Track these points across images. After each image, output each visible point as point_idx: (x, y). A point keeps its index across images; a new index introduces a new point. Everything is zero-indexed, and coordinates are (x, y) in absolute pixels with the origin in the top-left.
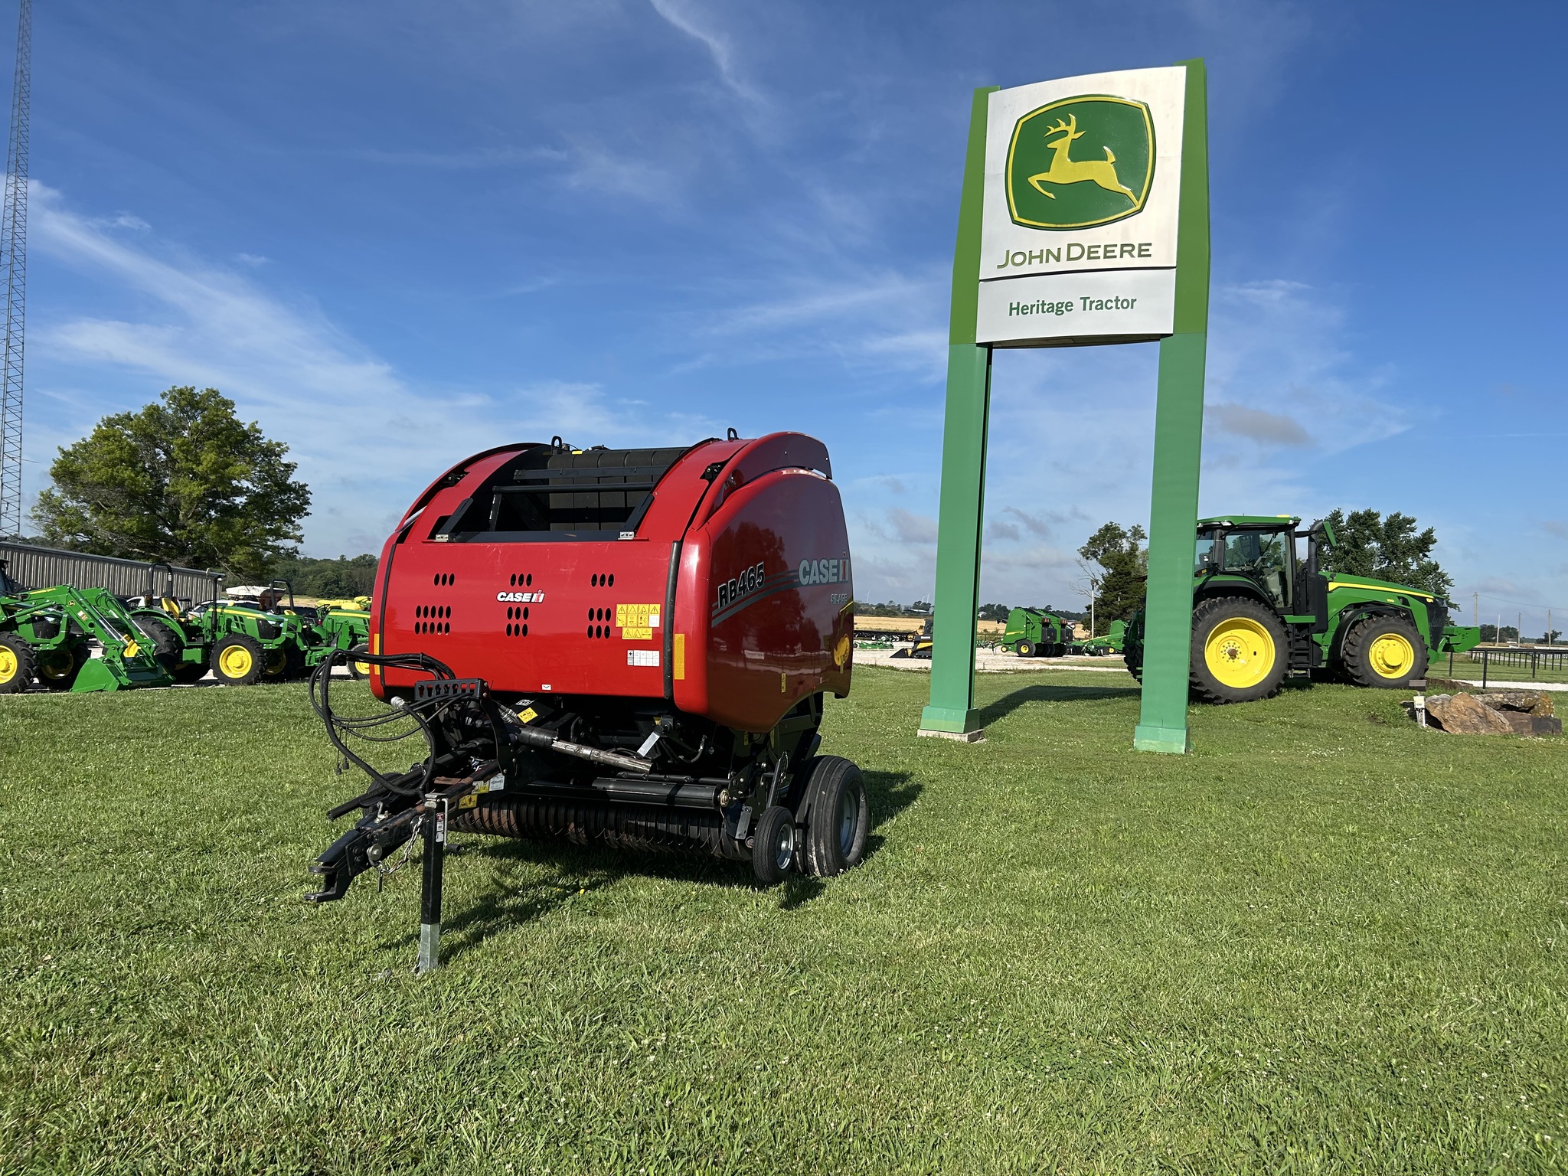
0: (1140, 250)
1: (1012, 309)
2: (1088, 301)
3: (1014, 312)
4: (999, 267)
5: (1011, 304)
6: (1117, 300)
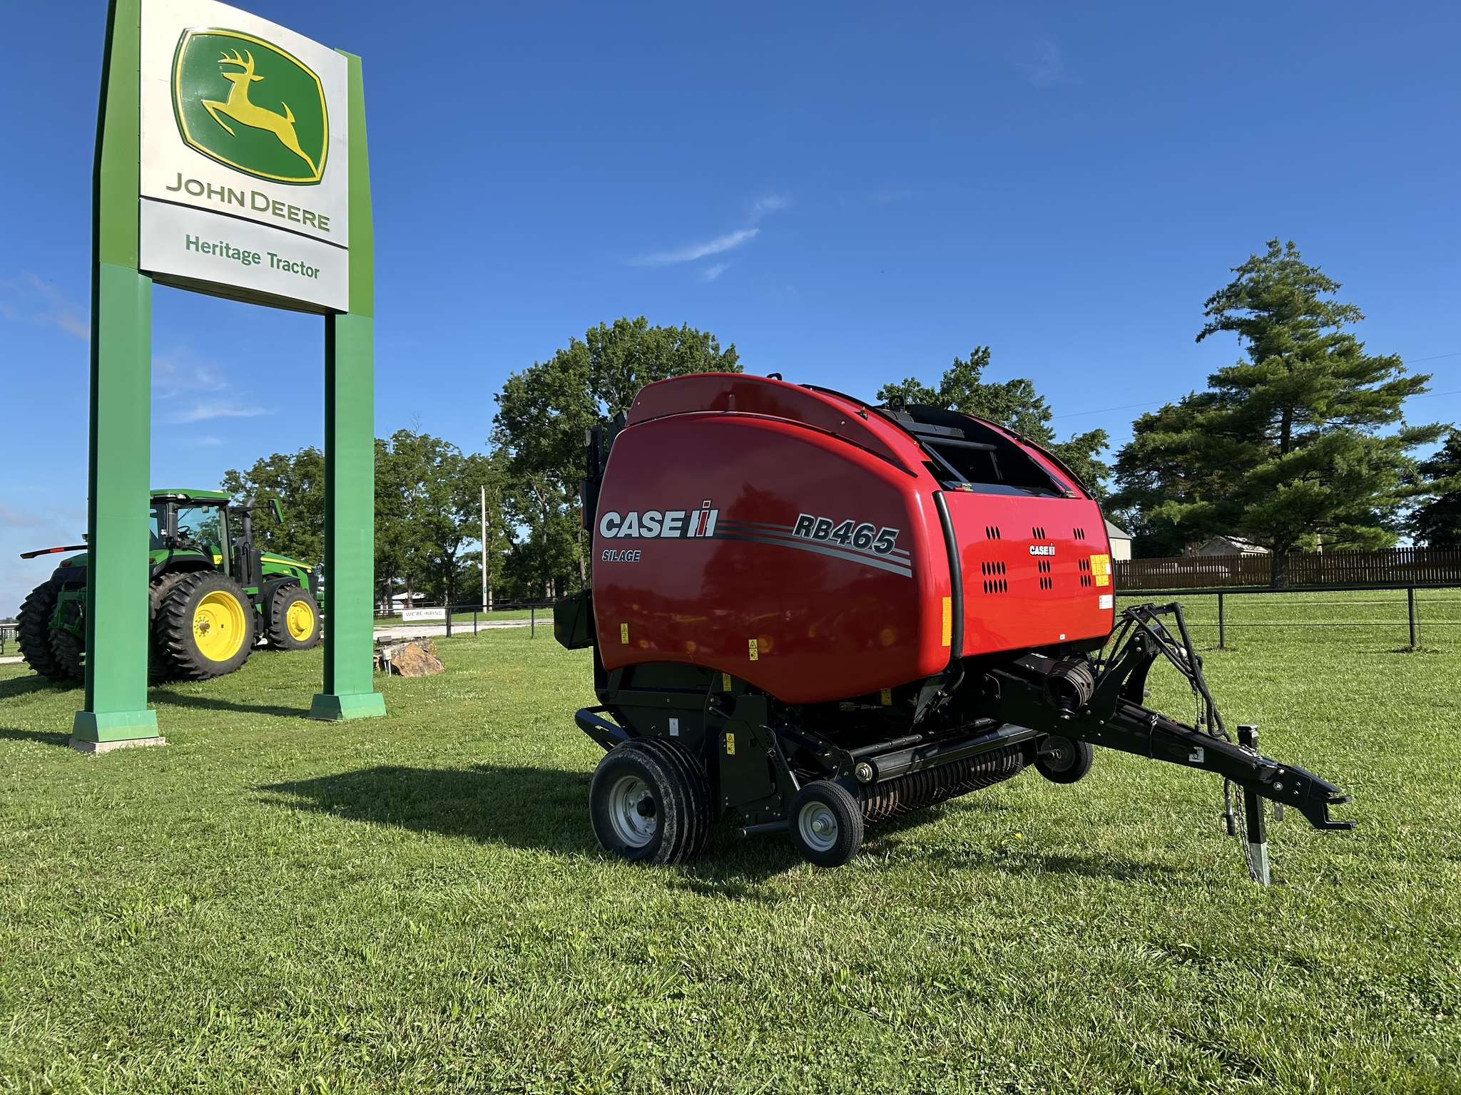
0: (320, 222)
1: (189, 242)
2: (275, 258)
3: (193, 247)
4: (169, 188)
5: (188, 237)
6: (303, 266)
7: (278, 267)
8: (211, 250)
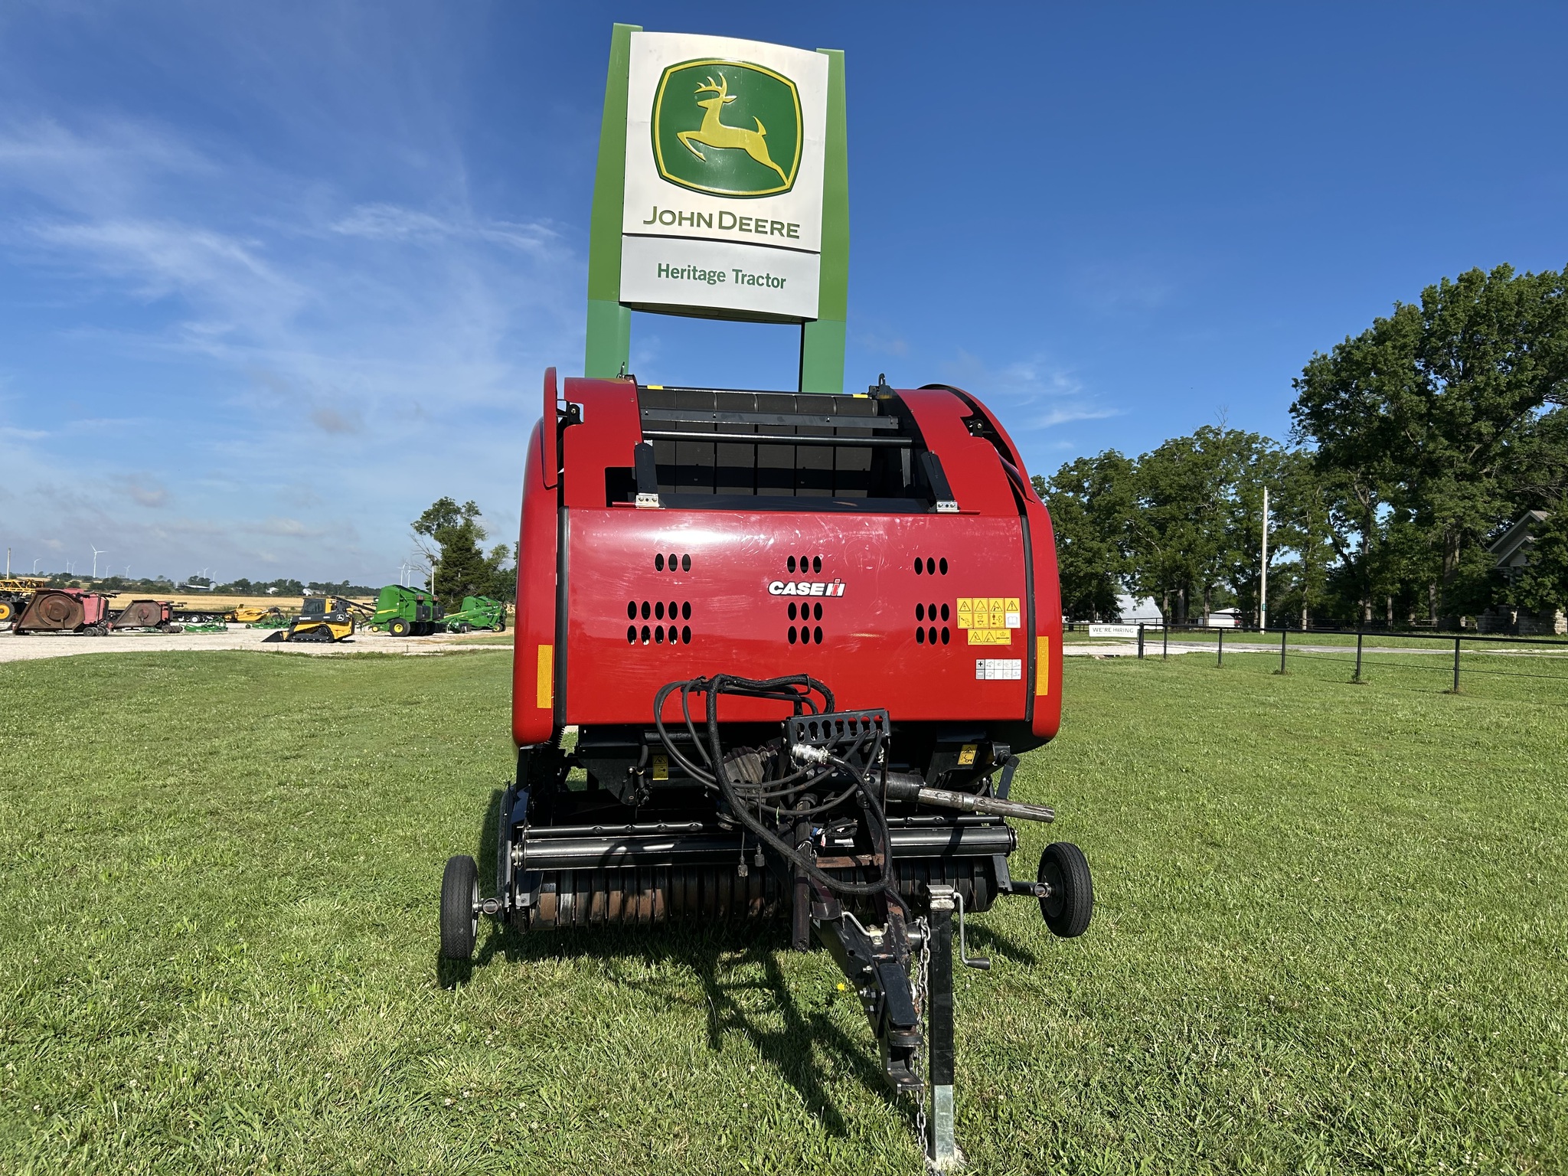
0: (789, 230)
1: (660, 270)
2: (740, 274)
3: (664, 274)
4: (645, 222)
5: (660, 265)
6: (768, 277)
7: (743, 283)
8: (680, 275)
